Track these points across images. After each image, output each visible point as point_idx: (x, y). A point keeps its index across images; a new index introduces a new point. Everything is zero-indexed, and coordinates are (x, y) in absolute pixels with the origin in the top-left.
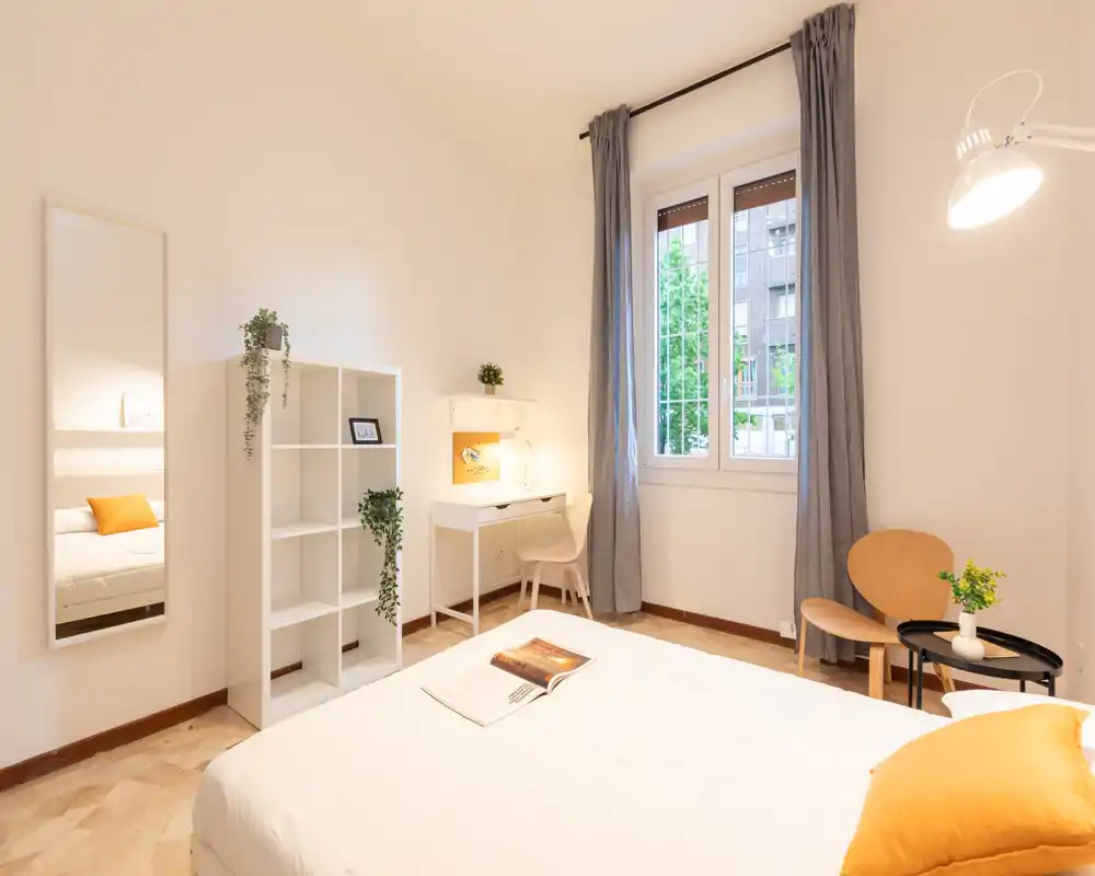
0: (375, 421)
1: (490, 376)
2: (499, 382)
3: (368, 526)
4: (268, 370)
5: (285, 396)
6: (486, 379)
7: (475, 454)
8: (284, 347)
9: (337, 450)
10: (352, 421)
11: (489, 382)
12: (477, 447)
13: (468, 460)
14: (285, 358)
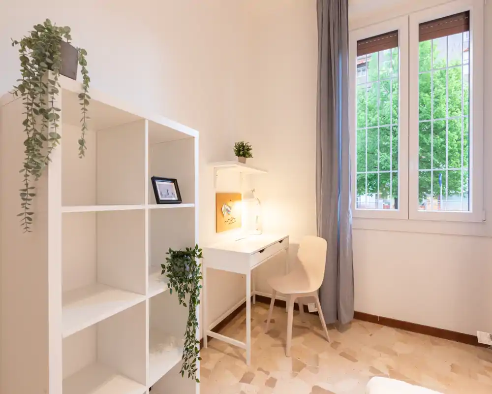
0: (174, 181)
1: (243, 151)
2: (250, 156)
3: (174, 289)
4: (58, 101)
5: (82, 142)
6: (241, 153)
7: (229, 209)
8: (80, 76)
9: (143, 211)
10: (154, 180)
11: (244, 155)
12: (230, 204)
13: (225, 213)
14: (83, 91)
